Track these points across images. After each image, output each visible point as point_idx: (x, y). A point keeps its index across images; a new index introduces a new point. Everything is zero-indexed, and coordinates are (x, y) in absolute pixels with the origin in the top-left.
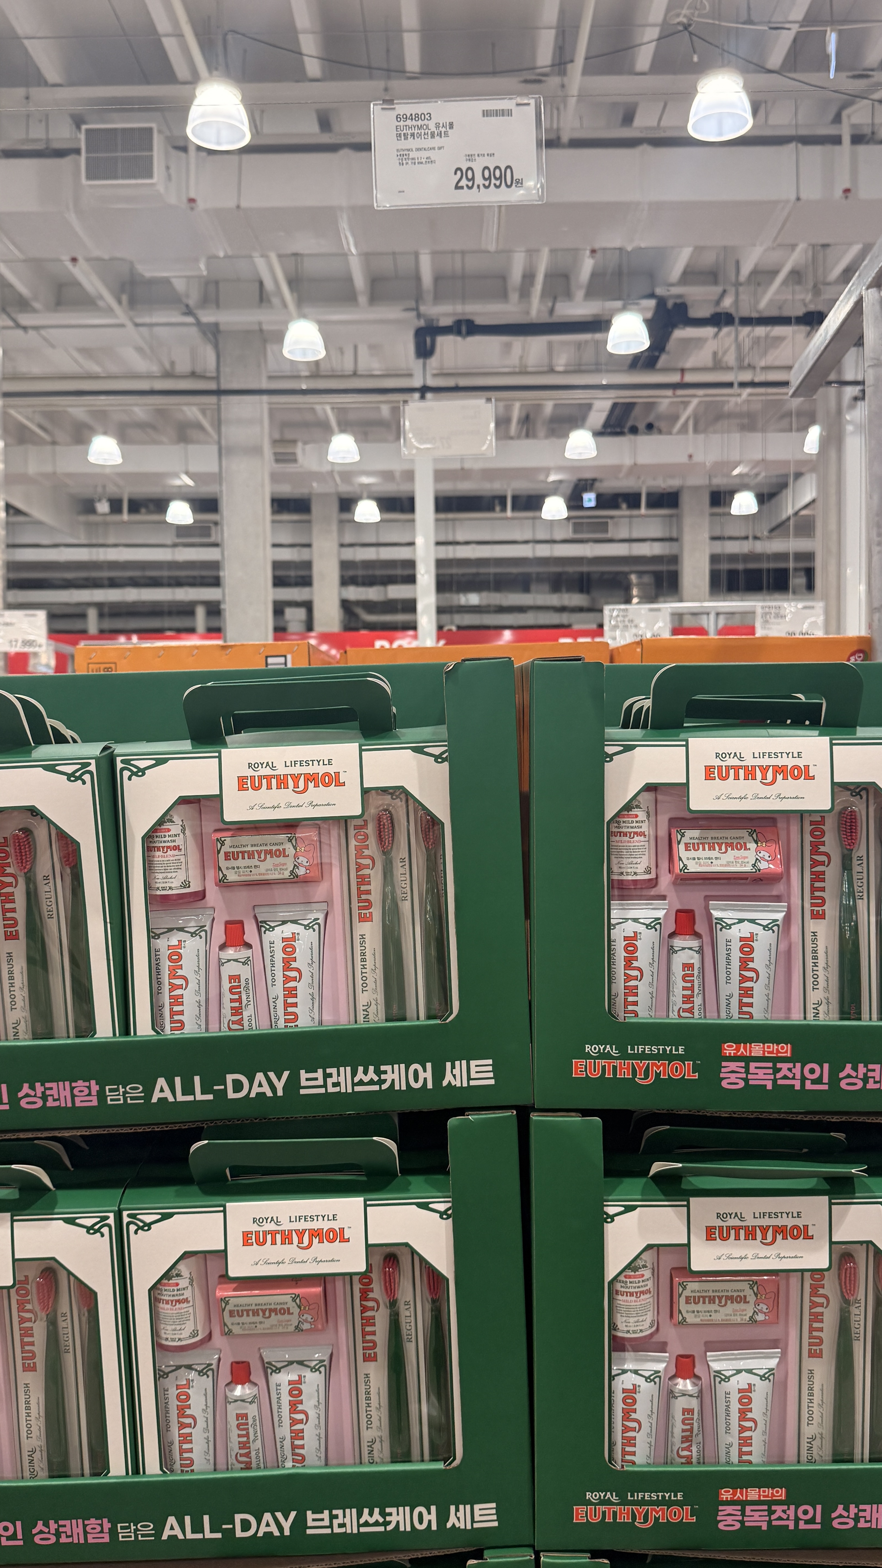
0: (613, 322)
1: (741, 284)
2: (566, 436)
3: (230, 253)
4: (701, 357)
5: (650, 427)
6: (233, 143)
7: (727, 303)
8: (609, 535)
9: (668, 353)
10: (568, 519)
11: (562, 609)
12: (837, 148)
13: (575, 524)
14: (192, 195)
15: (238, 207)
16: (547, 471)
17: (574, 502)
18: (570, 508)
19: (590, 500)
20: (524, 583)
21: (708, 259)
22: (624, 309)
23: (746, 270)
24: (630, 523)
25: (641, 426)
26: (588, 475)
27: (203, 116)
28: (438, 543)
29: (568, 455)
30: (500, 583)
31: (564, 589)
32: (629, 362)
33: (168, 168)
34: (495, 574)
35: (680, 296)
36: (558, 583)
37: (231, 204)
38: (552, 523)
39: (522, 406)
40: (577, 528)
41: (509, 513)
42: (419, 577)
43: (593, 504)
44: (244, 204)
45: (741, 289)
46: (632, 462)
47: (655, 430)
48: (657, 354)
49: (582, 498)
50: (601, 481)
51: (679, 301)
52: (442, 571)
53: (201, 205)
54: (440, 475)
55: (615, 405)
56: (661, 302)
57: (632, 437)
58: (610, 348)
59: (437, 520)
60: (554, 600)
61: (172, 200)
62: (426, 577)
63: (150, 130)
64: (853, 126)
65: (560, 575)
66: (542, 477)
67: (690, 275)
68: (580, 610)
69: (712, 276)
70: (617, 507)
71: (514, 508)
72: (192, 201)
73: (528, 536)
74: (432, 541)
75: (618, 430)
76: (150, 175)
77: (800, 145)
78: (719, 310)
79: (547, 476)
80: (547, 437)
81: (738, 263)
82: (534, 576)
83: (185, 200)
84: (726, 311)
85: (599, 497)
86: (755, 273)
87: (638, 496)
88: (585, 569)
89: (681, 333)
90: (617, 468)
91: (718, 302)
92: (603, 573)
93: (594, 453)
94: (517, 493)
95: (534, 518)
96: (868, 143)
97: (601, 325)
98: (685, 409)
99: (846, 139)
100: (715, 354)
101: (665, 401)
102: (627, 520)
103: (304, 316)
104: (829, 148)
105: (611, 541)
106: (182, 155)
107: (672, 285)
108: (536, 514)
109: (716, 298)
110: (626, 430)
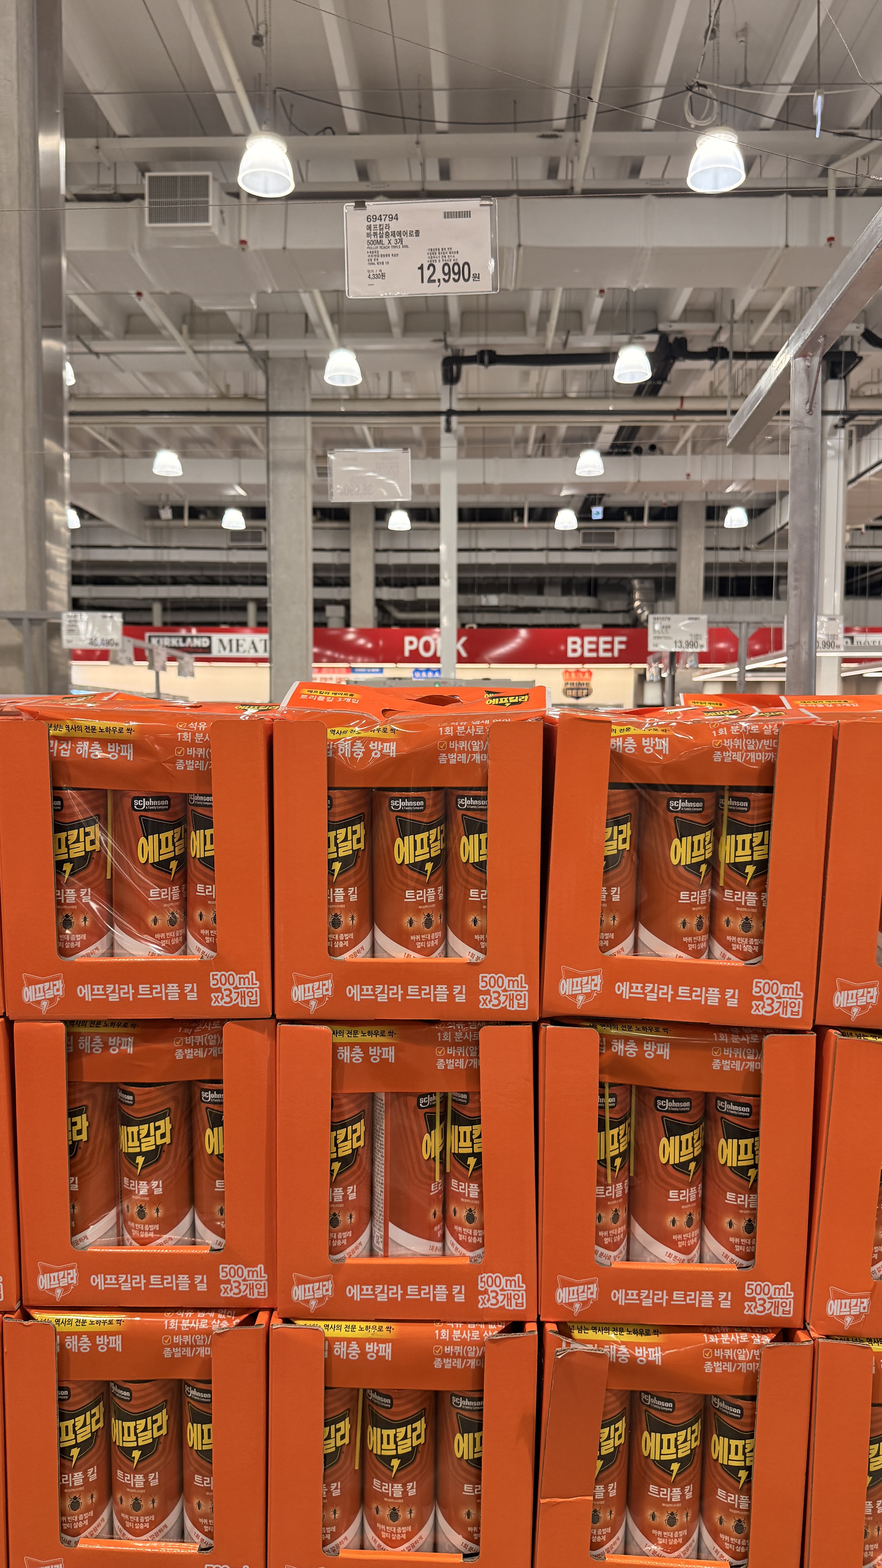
0: (620, 354)
1: (735, 322)
2: (577, 455)
3: (277, 289)
4: (701, 386)
5: (653, 448)
6: (279, 191)
7: (723, 338)
8: (615, 545)
9: (670, 382)
10: (579, 529)
11: (572, 610)
12: (823, 199)
13: (584, 534)
14: (244, 238)
15: (284, 248)
16: (560, 486)
17: (584, 515)
18: (580, 519)
19: (597, 512)
20: (538, 587)
21: (706, 299)
22: (630, 343)
23: (740, 308)
24: (634, 534)
25: (645, 448)
26: (597, 491)
27: (252, 166)
28: (460, 550)
29: (578, 472)
30: (516, 586)
31: (574, 592)
32: (635, 389)
33: (222, 212)
34: (513, 578)
35: (680, 332)
36: (568, 587)
37: (279, 245)
38: (564, 533)
39: (538, 428)
40: (587, 537)
41: (526, 524)
42: (442, 581)
43: (600, 517)
44: (289, 246)
45: (735, 326)
46: (637, 480)
47: (658, 451)
48: (659, 383)
49: (591, 512)
50: (609, 496)
51: (679, 336)
52: (464, 575)
53: (251, 246)
54: (462, 489)
55: (621, 429)
56: (664, 337)
57: (637, 457)
58: (617, 378)
59: (459, 529)
60: (565, 602)
61: (226, 241)
62: (448, 581)
63: (207, 177)
64: (839, 180)
65: (570, 580)
66: (555, 492)
67: (689, 313)
68: (588, 611)
69: (710, 313)
70: (622, 519)
71: (530, 519)
72: (243, 242)
73: (543, 545)
74: (454, 548)
75: (624, 450)
76: (206, 219)
77: (789, 197)
78: (715, 345)
79: (560, 491)
80: (560, 456)
81: (733, 302)
82: (547, 580)
83: (237, 241)
84: (721, 345)
85: (606, 510)
86: (748, 311)
87: (642, 509)
88: (592, 574)
89: (681, 365)
90: (624, 485)
91: (715, 337)
92: (609, 579)
93: (602, 472)
94: (533, 506)
95: (548, 528)
96: (851, 195)
97: (608, 357)
98: (684, 432)
99: (832, 194)
100: (712, 384)
101: (667, 425)
102: (631, 531)
103: (342, 346)
104: (815, 199)
105: (616, 550)
106: (235, 200)
107: (674, 322)
108: (551, 525)
109: (712, 333)
110: (631, 450)
